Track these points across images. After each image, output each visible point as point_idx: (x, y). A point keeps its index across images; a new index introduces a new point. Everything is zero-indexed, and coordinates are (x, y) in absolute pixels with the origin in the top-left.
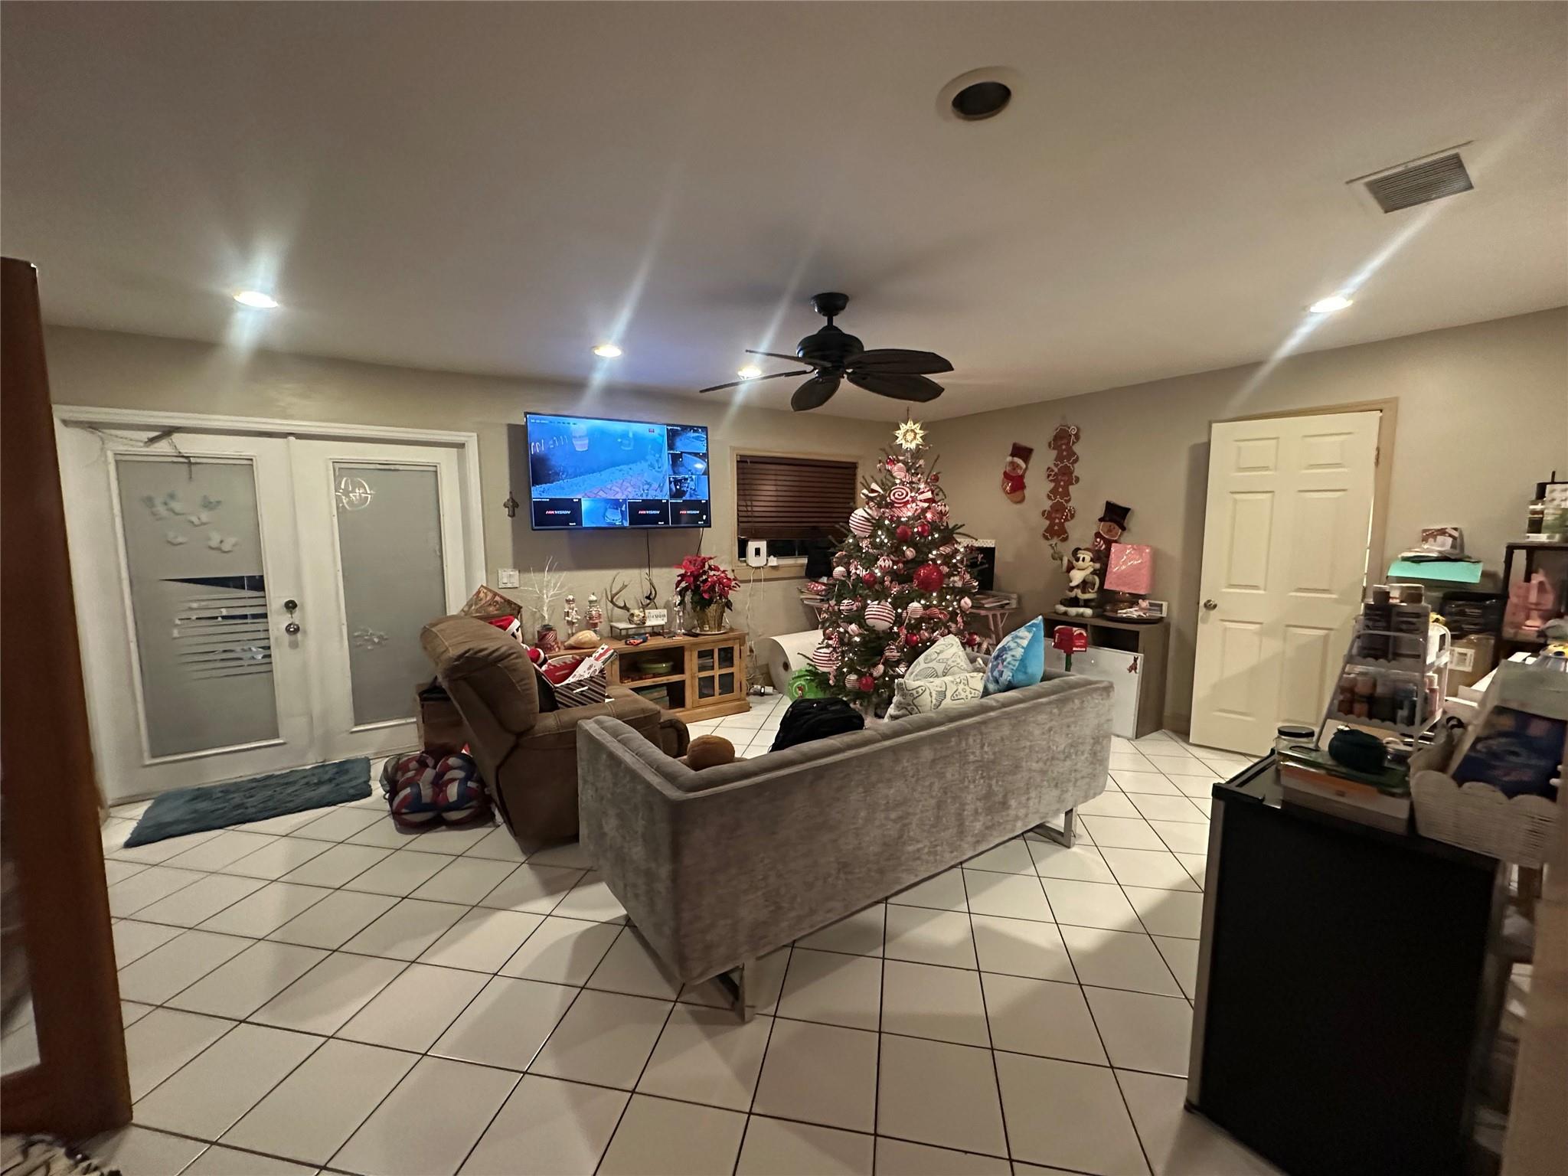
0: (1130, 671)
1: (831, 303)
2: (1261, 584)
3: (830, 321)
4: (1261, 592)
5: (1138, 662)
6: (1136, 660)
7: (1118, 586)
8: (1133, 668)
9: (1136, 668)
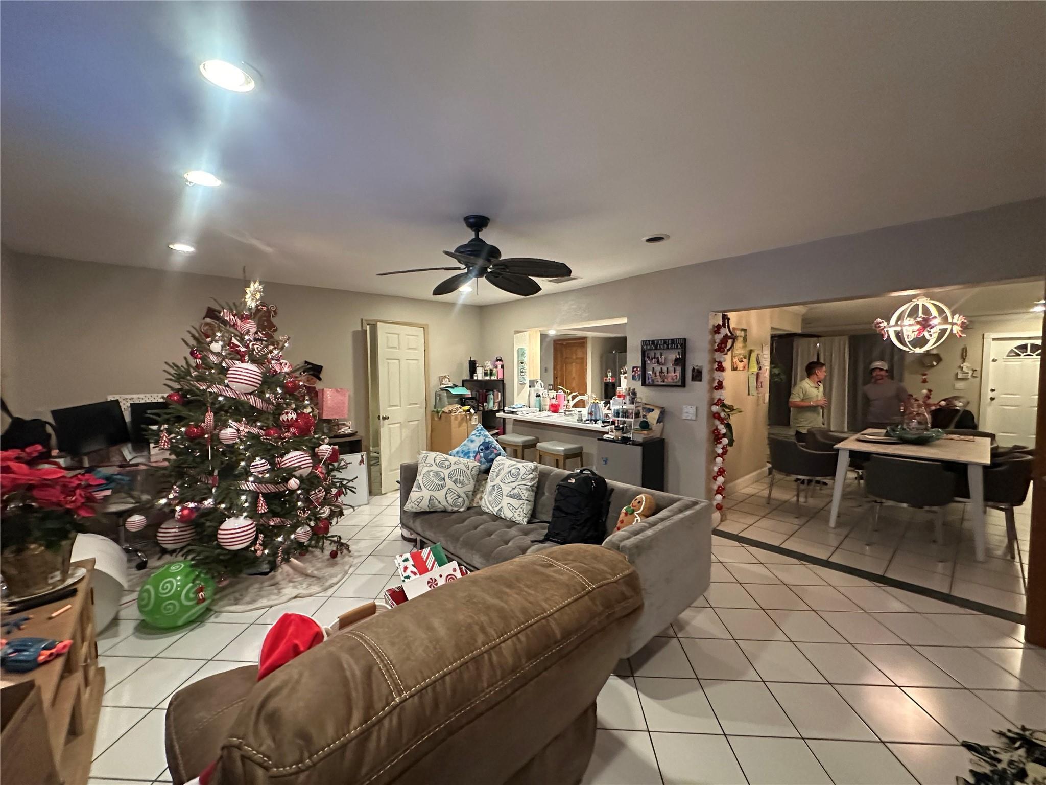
0: (360, 464)
1: (478, 223)
2: (398, 404)
3: (477, 235)
4: (399, 408)
5: (364, 457)
6: (362, 456)
7: (332, 415)
8: (362, 462)
9: (363, 461)
